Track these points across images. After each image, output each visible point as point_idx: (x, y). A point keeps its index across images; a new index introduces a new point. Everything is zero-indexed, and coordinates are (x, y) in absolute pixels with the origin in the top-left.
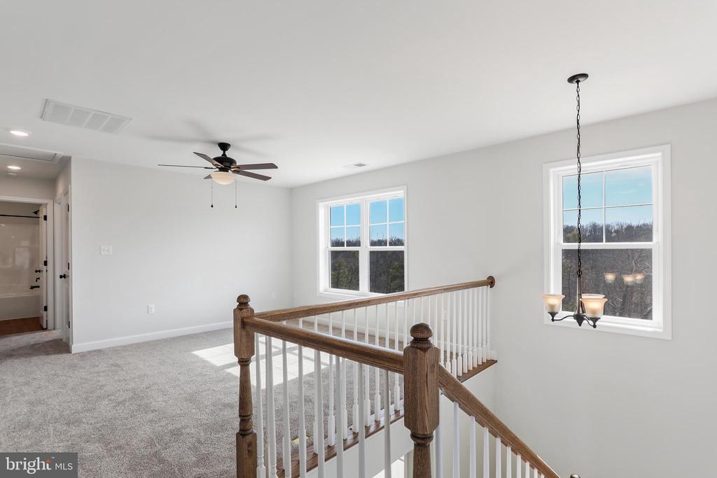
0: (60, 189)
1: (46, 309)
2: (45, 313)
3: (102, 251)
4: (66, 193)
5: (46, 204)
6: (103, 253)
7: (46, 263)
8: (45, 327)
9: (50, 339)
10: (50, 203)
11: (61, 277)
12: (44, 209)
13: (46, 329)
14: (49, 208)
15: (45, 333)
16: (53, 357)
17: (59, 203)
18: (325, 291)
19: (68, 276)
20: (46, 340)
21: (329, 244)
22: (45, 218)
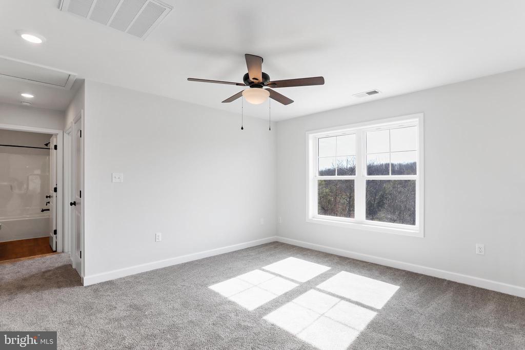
0: (71, 117)
1: (55, 232)
2: (54, 236)
3: (114, 178)
4: (78, 120)
5: (56, 135)
6: (114, 181)
7: (55, 190)
8: (54, 249)
9: (60, 264)
10: (60, 133)
11: (71, 204)
12: (55, 139)
13: (56, 251)
14: (60, 137)
15: (54, 256)
16: (65, 290)
17: (69, 134)
18: (313, 218)
19: (80, 204)
20: (57, 265)
21: (317, 174)
22: (56, 147)
